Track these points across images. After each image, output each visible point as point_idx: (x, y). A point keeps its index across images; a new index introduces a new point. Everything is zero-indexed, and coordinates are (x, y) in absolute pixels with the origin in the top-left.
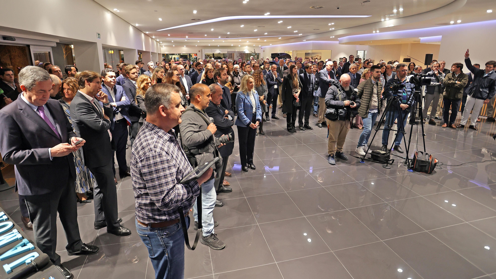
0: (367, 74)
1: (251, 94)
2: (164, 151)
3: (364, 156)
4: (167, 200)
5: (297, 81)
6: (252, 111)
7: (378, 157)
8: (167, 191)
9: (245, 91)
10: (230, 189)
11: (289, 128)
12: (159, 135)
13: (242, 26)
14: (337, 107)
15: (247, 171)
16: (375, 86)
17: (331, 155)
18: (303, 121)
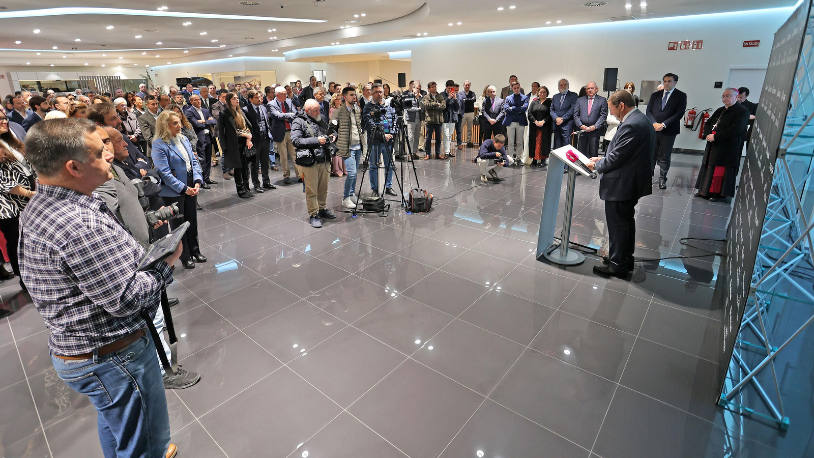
0: (337, 101)
1: (177, 141)
2: (104, 225)
3: (356, 208)
4: (130, 297)
5: (241, 117)
6: (184, 169)
7: (372, 205)
8: (127, 283)
9: (167, 138)
10: (175, 300)
11: (241, 192)
12: (81, 203)
13: (110, 27)
14: (311, 147)
15: (194, 267)
16: (352, 114)
17: (314, 216)
18: (260, 178)
